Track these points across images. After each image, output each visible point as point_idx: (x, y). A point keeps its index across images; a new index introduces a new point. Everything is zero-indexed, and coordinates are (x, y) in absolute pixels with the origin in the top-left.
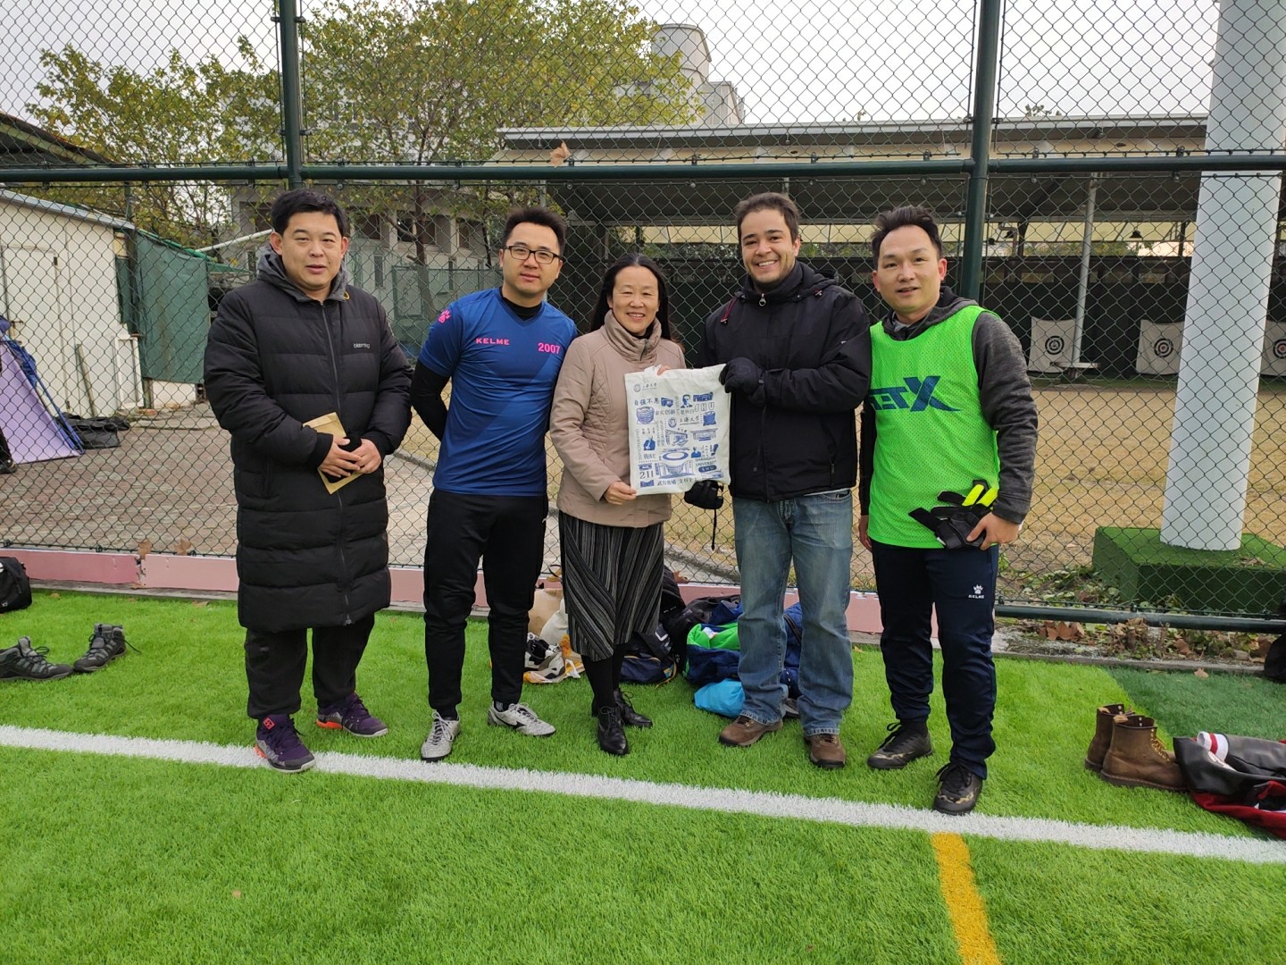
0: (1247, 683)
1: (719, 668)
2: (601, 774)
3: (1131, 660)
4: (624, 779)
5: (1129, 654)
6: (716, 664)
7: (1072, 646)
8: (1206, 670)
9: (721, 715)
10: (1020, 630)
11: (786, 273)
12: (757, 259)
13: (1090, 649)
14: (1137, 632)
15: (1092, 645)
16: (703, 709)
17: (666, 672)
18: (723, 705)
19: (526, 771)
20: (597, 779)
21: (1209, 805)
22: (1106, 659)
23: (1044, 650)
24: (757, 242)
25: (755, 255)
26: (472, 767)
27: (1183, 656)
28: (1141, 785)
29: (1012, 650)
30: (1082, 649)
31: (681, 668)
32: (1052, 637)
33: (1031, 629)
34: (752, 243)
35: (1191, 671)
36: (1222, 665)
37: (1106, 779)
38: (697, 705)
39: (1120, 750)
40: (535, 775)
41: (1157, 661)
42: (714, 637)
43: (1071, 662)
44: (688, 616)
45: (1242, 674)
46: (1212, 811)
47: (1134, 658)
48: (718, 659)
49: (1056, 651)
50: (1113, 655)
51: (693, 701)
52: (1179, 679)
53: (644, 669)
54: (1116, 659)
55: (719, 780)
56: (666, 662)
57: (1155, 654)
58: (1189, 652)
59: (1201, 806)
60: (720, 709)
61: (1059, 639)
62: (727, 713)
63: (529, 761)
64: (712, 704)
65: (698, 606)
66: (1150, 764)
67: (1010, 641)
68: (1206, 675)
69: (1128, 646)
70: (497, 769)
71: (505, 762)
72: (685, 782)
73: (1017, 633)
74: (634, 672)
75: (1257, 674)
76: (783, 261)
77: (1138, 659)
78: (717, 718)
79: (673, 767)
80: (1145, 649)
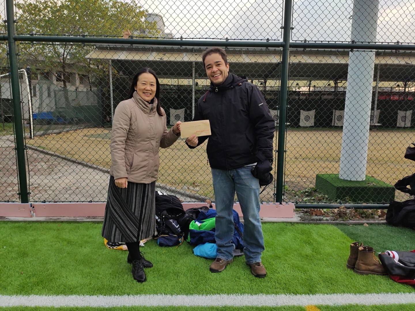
0: (382, 227)
1: (204, 238)
2: (161, 294)
3: (342, 222)
4: (172, 295)
5: (341, 219)
6: (202, 237)
7: (322, 217)
8: (367, 223)
9: (206, 258)
10: (302, 213)
11: (225, 79)
12: (213, 74)
13: (328, 218)
14: (343, 211)
15: (328, 217)
16: (198, 256)
17: (179, 240)
18: (206, 254)
19: (127, 296)
20: (160, 297)
21: (398, 280)
22: (334, 222)
23: (313, 220)
24: (212, 67)
25: (211, 72)
26: (101, 297)
27: (358, 219)
28: (370, 274)
29: (302, 221)
30: (325, 218)
31: (186, 238)
32: (314, 214)
33: (306, 212)
34: (210, 68)
35: (362, 224)
36: (372, 221)
37: (357, 272)
38: (195, 254)
39: (362, 261)
40: (131, 297)
41: (351, 221)
42: (200, 225)
43: (323, 224)
44: (187, 217)
45: (379, 224)
46: (399, 283)
47: (343, 221)
48: (203, 235)
49: (317, 220)
50: (336, 220)
51: (193, 252)
52: (360, 227)
53: (171, 240)
54: (337, 221)
55: (213, 290)
56: (179, 236)
57: (350, 219)
58: (359, 217)
59: (395, 281)
60: (206, 256)
61: (316, 215)
62: (208, 257)
63: (128, 290)
64: (202, 254)
65: (190, 212)
66: (372, 265)
67: (301, 217)
68: (367, 225)
69: (340, 216)
70: (113, 296)
71: (117, 292)
72: (199, 293)
73: (302, 214)
74: (167, 241)
75: (383, 224)
76: (223, 74)
77: (345, 221)
78: (204, 260)
79: (192, 286)
80: (347, 217)
